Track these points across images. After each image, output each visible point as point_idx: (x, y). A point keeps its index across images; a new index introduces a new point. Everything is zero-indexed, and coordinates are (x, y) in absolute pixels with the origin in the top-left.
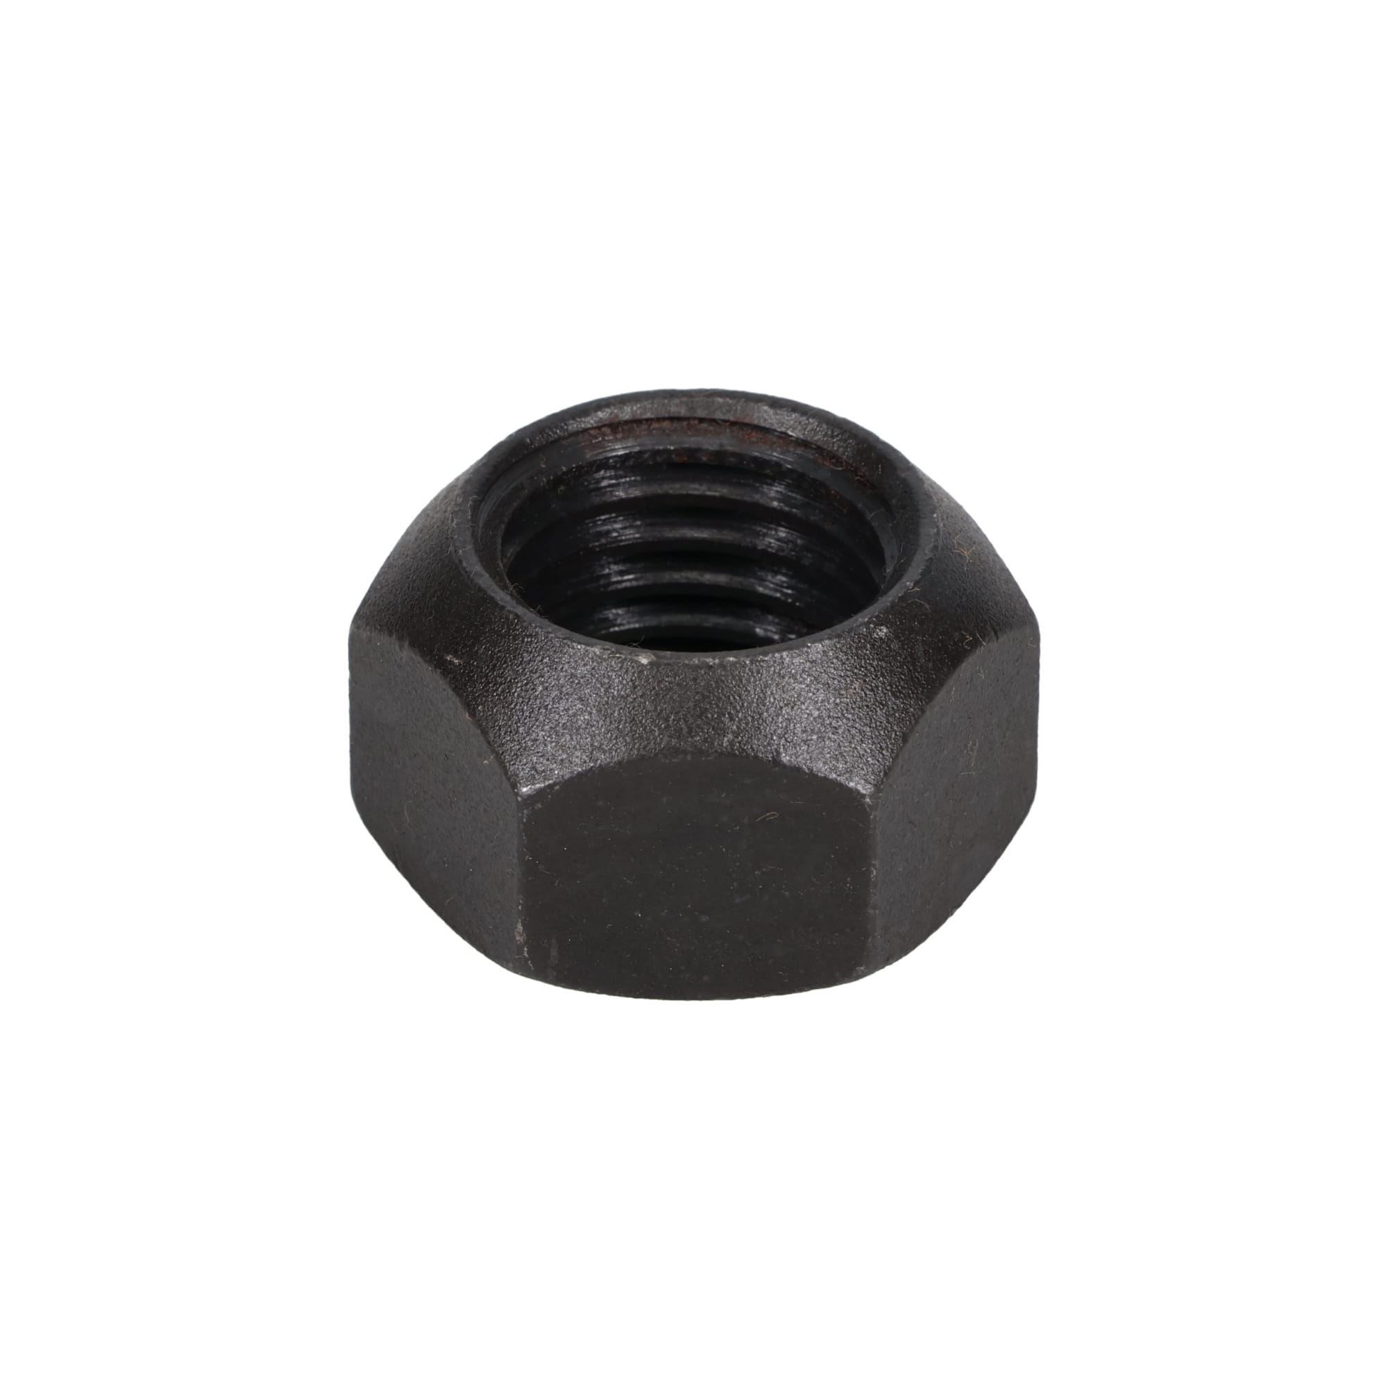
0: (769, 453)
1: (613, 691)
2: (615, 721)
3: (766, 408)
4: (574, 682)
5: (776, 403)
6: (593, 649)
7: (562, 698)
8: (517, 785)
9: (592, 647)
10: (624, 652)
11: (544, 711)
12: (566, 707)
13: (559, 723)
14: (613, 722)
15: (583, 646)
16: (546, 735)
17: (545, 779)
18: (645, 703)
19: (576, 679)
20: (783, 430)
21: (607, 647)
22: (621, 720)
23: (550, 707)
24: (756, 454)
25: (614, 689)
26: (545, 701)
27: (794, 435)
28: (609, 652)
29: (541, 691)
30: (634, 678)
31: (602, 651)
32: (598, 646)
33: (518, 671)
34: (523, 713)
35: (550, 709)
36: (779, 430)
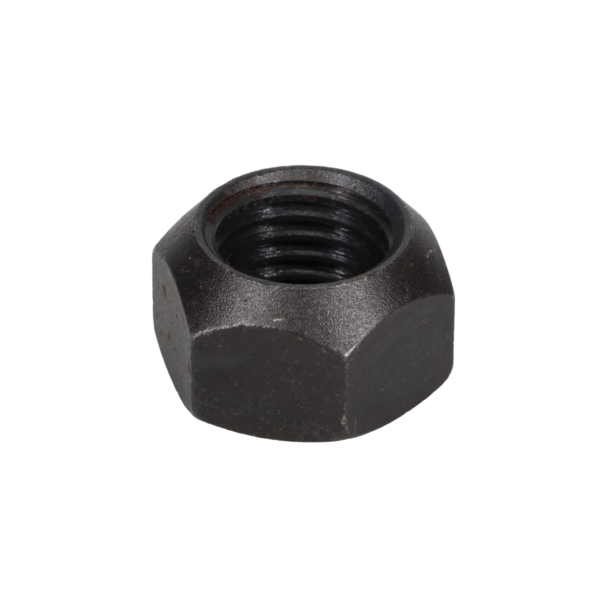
0: (269, 194)
1: (359, 298)
2: (366, 309)
3: (259, 177)
4: (342, 302)
5: (261, 173)
6: (342, 285)
7: (340, 311)
8: (341, 355)
9: (341, 284)
10: (355, 280)
11: (336, 320)
12: (344, 314)
13: (345, 321)
14: (366, 310)
15: (338, 286)
16: (342, 329)
17: (351, 346)
18: (374, 296)
19: (342, 300)
20: (271, 182)
21: (347, 281)
22: (368, 307)
23: (337, 317)
24: (264, 197)
25: (359, 296)
26: (334, 316)
27: (276, 182)
28: (349, 283)
29: (330, 312)
30: (364, 289)
31: (346, 284)
32: (344, 283)
33: (315, 309)
34: (327, 325)
35: (338, 317)
36: (269, 183)
